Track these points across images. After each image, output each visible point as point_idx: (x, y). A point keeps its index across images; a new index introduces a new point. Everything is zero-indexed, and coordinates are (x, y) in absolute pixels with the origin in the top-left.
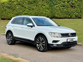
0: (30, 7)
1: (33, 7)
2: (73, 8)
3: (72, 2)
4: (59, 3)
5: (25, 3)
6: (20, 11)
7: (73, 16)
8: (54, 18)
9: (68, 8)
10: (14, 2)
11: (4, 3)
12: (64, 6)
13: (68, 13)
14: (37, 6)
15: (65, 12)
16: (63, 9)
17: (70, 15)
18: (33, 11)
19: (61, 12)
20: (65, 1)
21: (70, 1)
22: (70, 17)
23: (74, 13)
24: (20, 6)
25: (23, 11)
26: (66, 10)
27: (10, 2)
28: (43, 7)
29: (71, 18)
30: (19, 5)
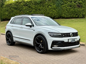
0: (36, 8)
1: (39, 7)
2: (80, 7)
3: (79, 2)
4: (65, 3)
5: (31, 4)
6: (27, 11)
7: (80, 16)
8: (61, 18)
9: (75, 7)
10: (21, 3)
11: (11, 4)
12: (71, 6)
13: (75, 12)
14: (43, 6)
15: (72, 11)
16: (70, 9)
17: (77, 15)
18: (39, 12)
19: (68, 12)
20: (72, 1)
21: (77, 1)
22: (77, 16)
23: (82, 13)
24: (26, 7)
25: (30, 12)
26: (73, 10)
27: (17, 3)
28: (49, 7)
29: (79, 18)
30: (26, 5)
